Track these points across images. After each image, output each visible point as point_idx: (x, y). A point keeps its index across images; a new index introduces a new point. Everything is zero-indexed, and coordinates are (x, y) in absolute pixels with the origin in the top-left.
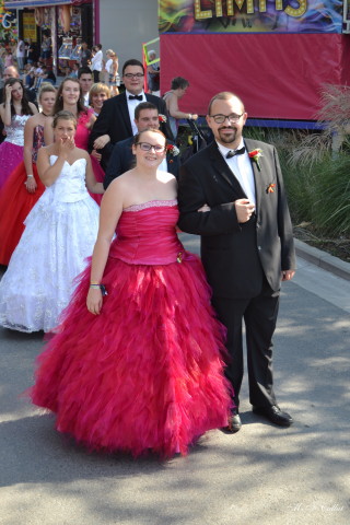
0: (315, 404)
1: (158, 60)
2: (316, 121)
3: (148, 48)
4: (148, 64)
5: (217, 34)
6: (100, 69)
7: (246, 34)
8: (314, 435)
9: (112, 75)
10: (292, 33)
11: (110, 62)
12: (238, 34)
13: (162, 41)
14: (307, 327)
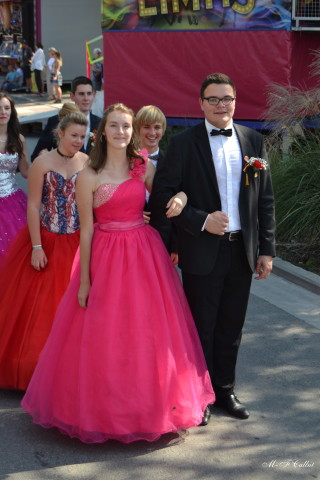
0: (265, 415)
1: (101, 59)
2: (263, 121)
3: (92, 46)
4: (92, 62)
5: (162, 31)
6: (41, 68)
7: (192, 31)
8: (264, 448)
9: (54, 75)
10: (240, 30)
11: (52, 61)
12: (184, 32)
13: (105, 39)
14: (257, 335)
